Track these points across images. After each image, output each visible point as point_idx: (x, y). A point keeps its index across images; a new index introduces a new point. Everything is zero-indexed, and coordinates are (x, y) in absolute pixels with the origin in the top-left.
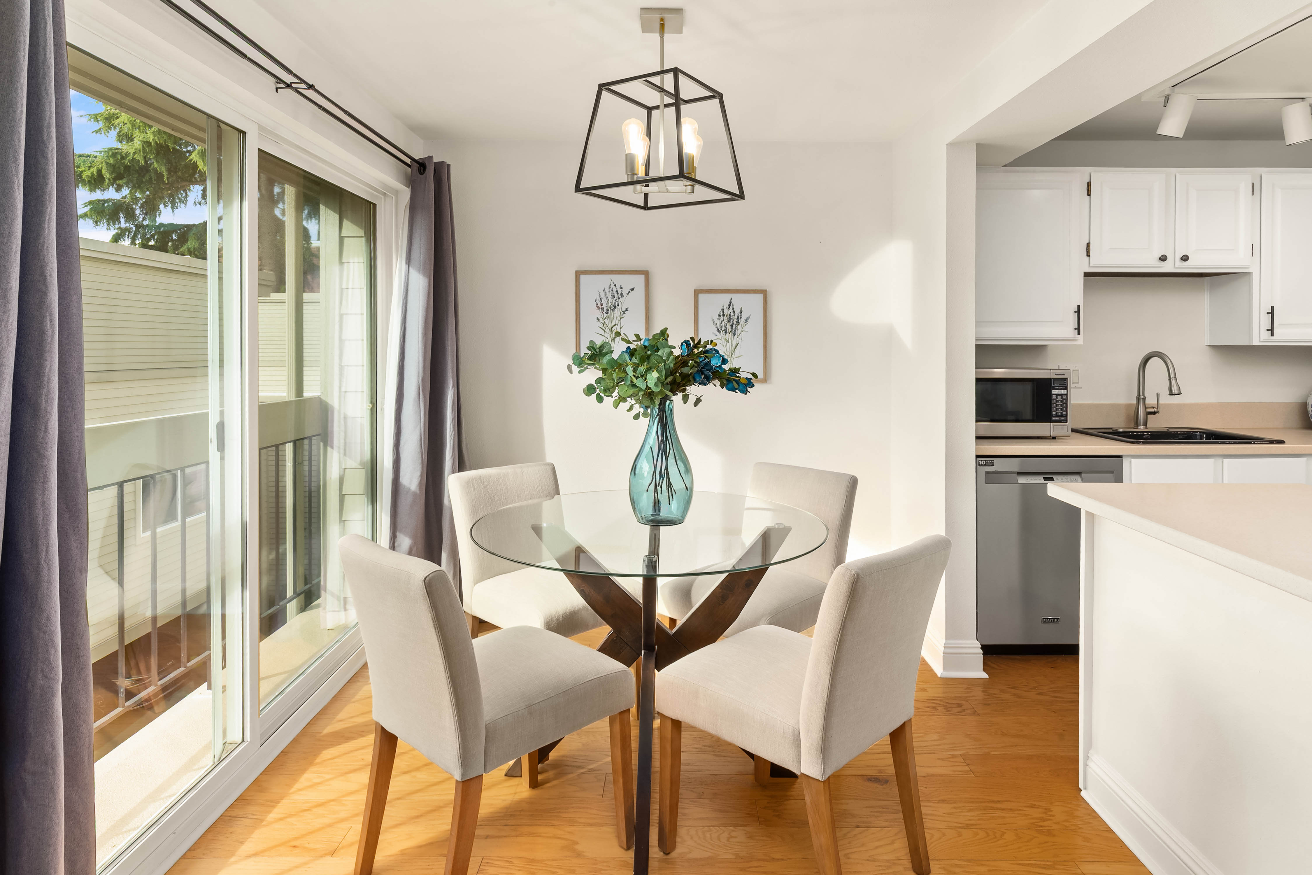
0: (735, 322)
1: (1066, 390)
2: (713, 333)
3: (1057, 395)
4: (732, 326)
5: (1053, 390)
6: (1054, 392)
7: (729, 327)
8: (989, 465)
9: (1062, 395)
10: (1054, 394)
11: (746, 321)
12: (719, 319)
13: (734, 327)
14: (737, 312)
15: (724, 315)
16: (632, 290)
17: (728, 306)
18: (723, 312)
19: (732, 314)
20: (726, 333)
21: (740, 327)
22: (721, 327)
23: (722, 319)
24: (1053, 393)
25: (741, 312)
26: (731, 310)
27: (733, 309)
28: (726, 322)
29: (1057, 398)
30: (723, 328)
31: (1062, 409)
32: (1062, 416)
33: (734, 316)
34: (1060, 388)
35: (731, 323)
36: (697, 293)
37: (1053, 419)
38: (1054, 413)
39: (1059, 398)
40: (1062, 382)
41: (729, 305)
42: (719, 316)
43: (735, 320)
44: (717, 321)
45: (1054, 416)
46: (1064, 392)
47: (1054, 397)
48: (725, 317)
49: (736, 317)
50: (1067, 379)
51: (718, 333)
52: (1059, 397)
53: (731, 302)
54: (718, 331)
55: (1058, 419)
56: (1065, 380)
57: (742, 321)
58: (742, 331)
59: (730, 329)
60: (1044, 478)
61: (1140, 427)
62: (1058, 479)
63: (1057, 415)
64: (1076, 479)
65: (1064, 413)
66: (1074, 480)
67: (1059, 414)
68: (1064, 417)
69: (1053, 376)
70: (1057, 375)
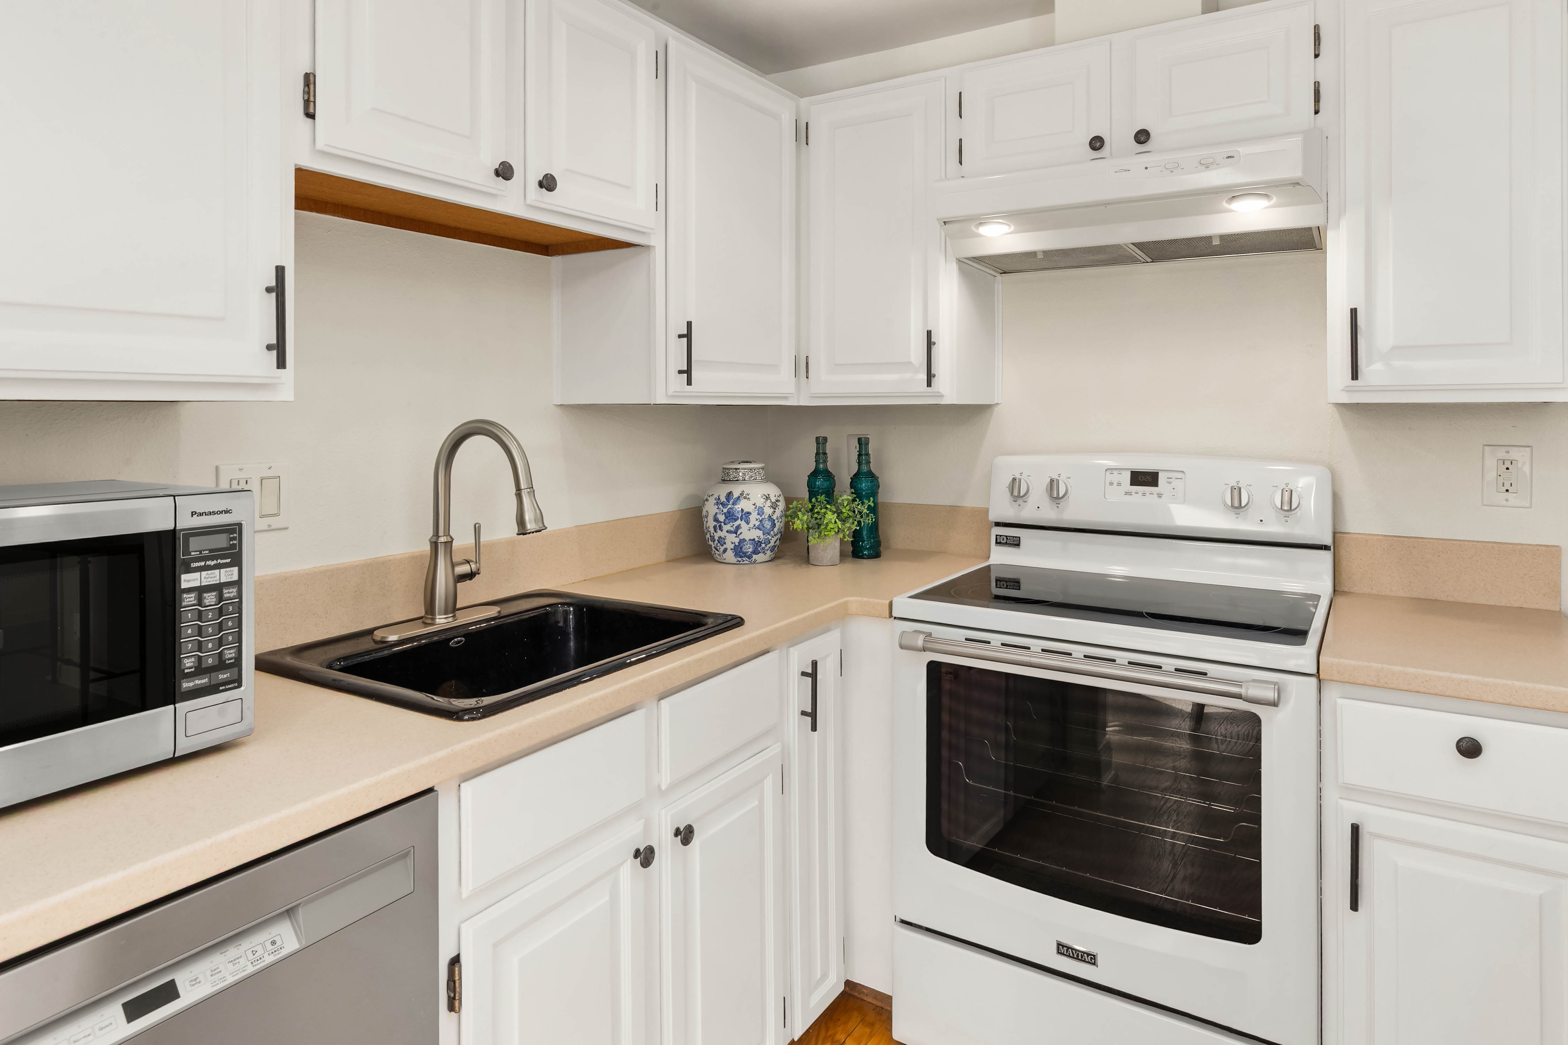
1: (236, 569)
3: (201, 590)
5: (183, 576)
6: (188, 580)
9: (218, 588)
10: (189, 590)
24: (184, 585)
29: (200, 602)
31: (220, 642)
32: (220, 665)
34: (212, 563)
37: (185, 686)
38: (191, 663)
39: (207, 602)
40: (221, 541)
45: (189, 676)
46: (229, 575)
47: (189, 599)
50: (241, 524)
52: (210, 598)
55: (207, 680)
56: (233, 531)
60: (125, 1006)
61: (438, 617)
62: (195, 981)
63: (200, 670)
64: (273, 943)
65: (230, 654)
66: (264, 947)
67: (210, 661)
68: (231, 666)
69: (186, 522)
70: (201, 514)
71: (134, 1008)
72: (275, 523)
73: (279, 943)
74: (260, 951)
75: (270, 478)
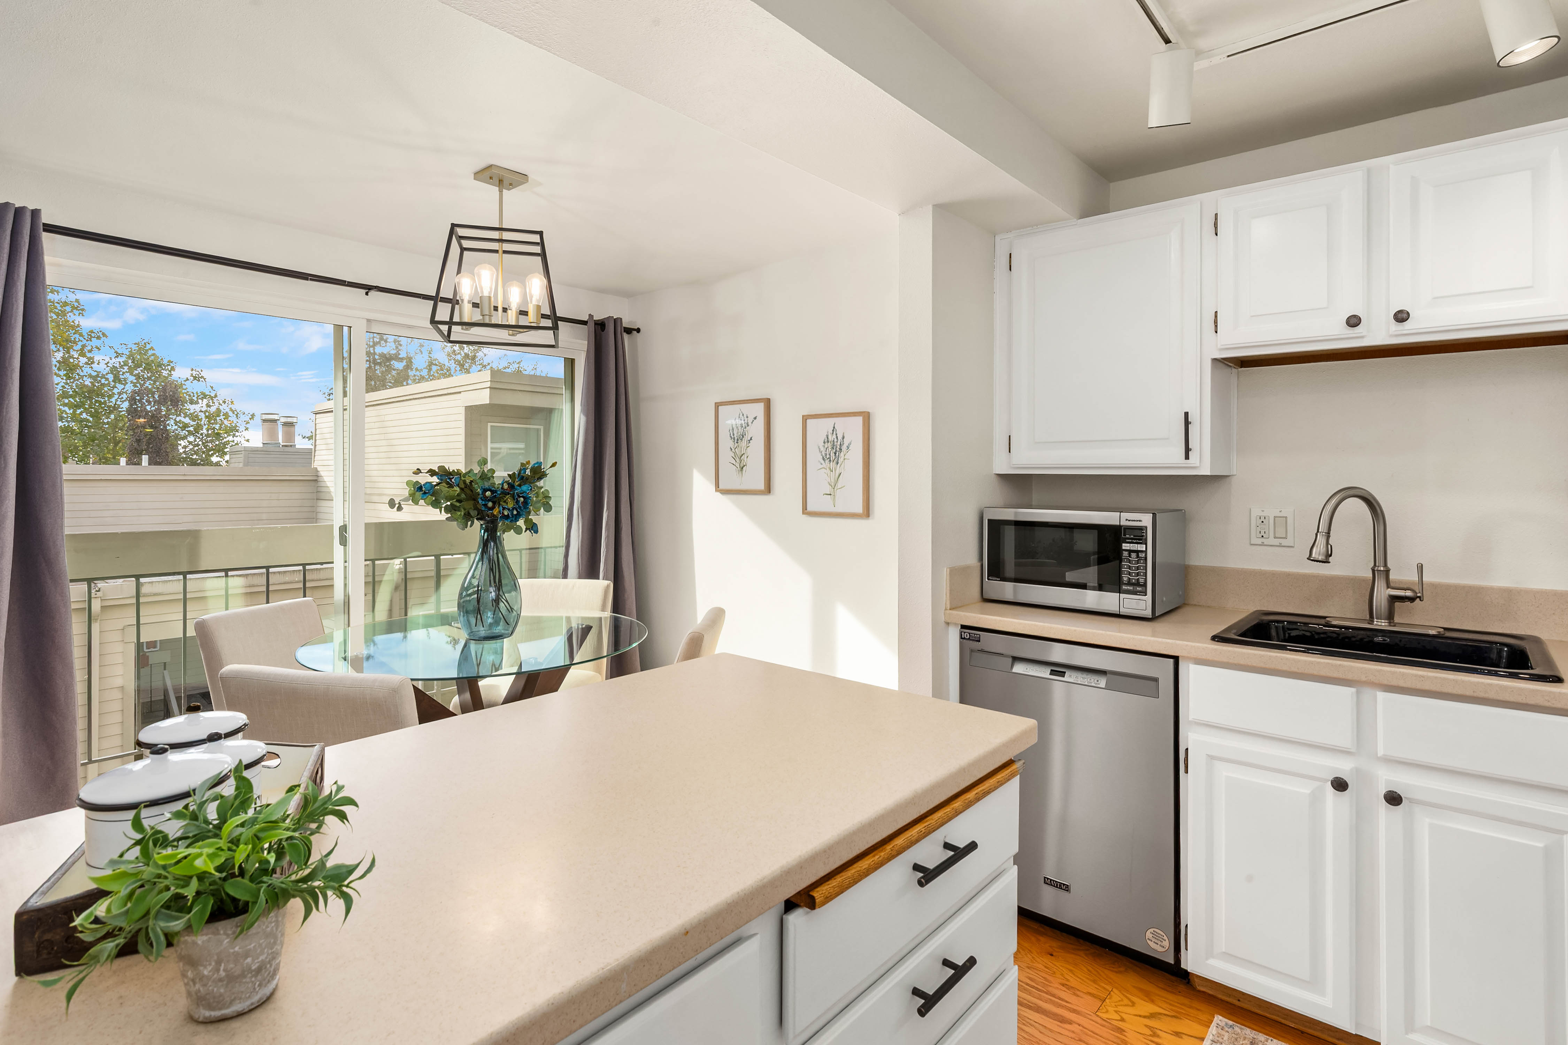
0: (838, 450)
1: (1144, 545)
2: (819, 461)
3: (1130, 551)
4: (835, 454)
5: (1123, 544)
6: (1125, 546)
7: (832, 455)
8: (973, 640)
9: (1137, 552)
10: (1126, 550)
11: (848, 447)
12: (824, 447)
13: (837, 455)
14: (840, 438)
15: (828, 442)
16: (755, 418)
17: (831, 432)
18: (828, 438)
19: (836, 440)
20: (830, 461)
21: (842, 454)
22: (826, 455)
23: (826, 446)
24: (1123, 548)
25: (843, 438)
26: (834, 436)
27: (836, 434)
28: (830, 450)
29: (1130, 556)
30: (828, 456)
31: (1138, 574)
32: (1138, 584)
33: (837, 442)
34: (1134, 541)
35: (834, 451)
36: (805, 419)
37: (1124, 587)
38: (1125, 579)
39: (1132, 557)
40: (1139, 533)
41: (833, 431)
42: (824, 442)
43: (838, 447)
44: (822, 449)
45: (1125, 584)
46: (1141, 547)
47: (1125, 554)
48: (829, 444)
49: (839, 443)
50: (1146, 527)
51: (823, 462)
52: (1134, 555)
53: (834, 428)
54: (824, 459)
55: (1132, 588)
56: (1143, 529)
57: (844, 448)
58: (844, 459)
59: (834, 457)
60: (1052, 670)
61: (1375, 620)
62: (1070, 676)
63: (1129, 583)
64: (1098, 681)
65: (1142, 581)
66: (1094, 681)
67: (1134, 581)
68: (1141, 586)
69: (1124, 523)
70: (1129, 521)
71: (1053, 672)
72: (1284, 542)
73: (1099, 682)
74: (1092, 681)
75: (1280, 517)
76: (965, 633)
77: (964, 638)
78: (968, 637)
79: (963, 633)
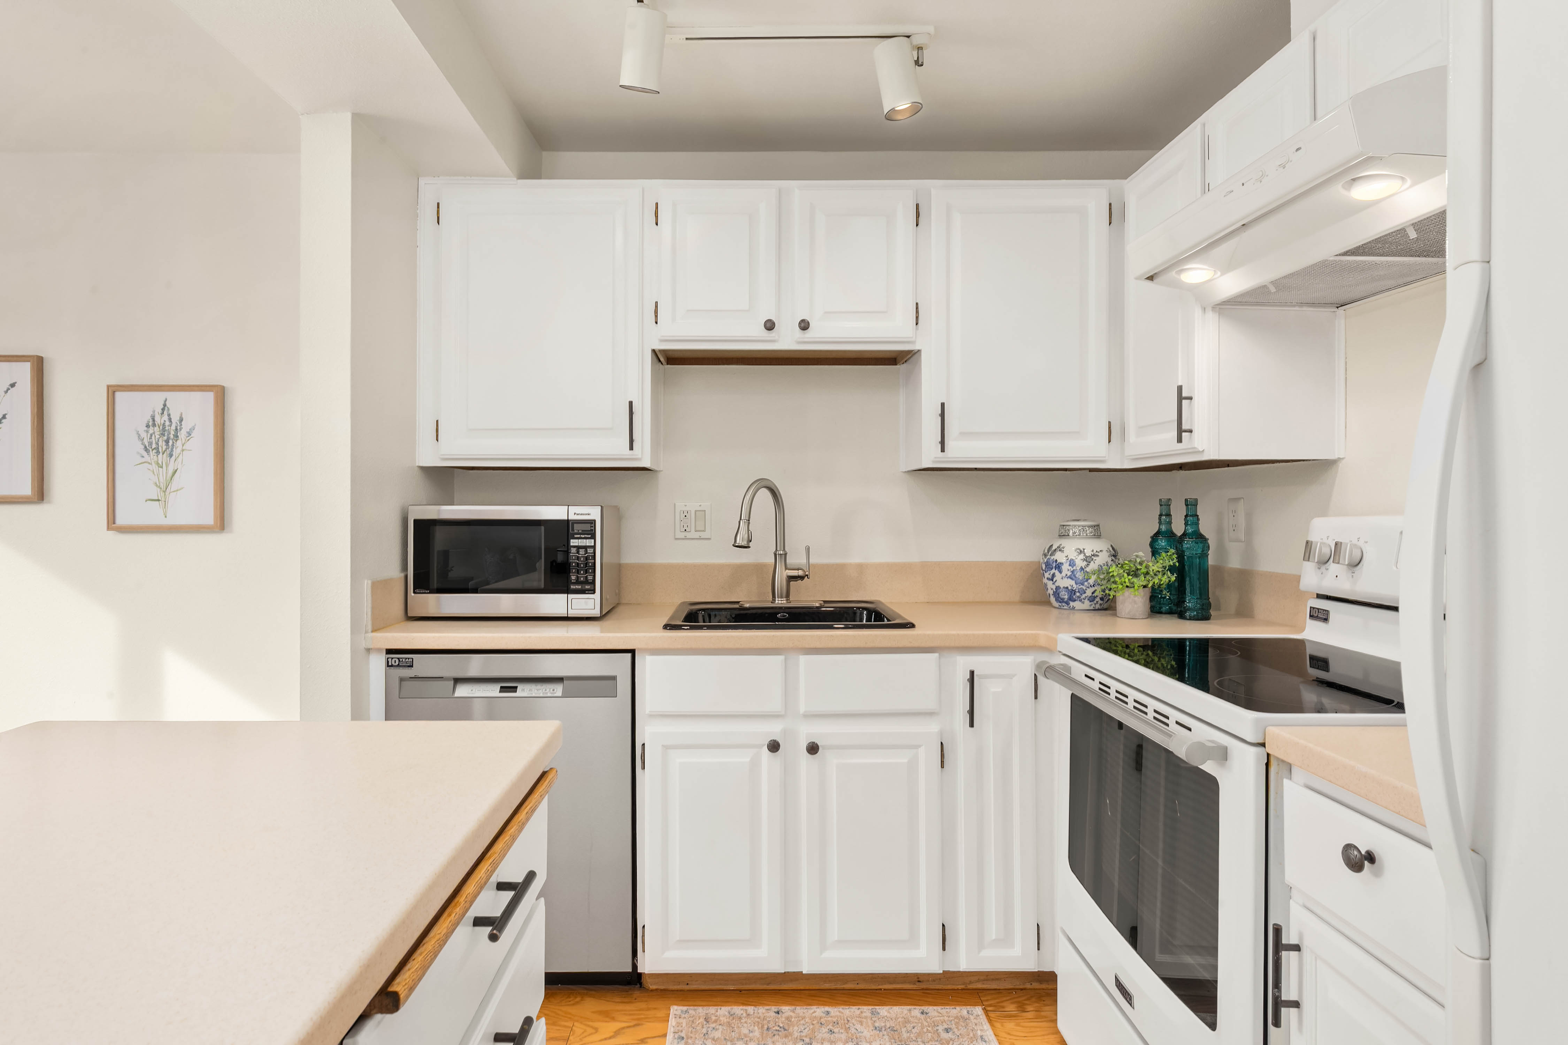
0: (172, 436)
1: (593, 540)
2: (138, 453)
3: (578, 548)
4: (167, 442)
5: (571, 540)
6: (574, 542)
7: (162, 444)
8: (404, 666)
9: (585, 548)
10: (573, 547)
11: (189, 434)
12: (147, 432)
13: (171, 443)
14: (175, 419)
15: (154, 425)
16: (13, 385)
17: (160, 411)
18: (154, 420)
19: (167, 423)
20: (158, 452)
21: (179, 443)
22: (151, 444)
23: (151, 431)
24: (571, 544)
25: (181, 420)
26: (165, 417)
27: (169, 415)
28: (157, 437)
29: (578, 552)
30: (154, 446)
31: (586, 572)
32: (586, 582)
33: (170, 426)
34: (583, 536)
35: (165, 438)
36: (112, 391)
37: (572, 587)
38: (573, 578)
39: (581, 553)
40: (587, 527)
41: (163, 410)
42: (148, 426)
43: (172, 433)
44: (144, 435)
45: (574, 583)
46: (589, 543)
47: (573, 550)
48: (156, 428)
49: (173, 427)
50: (595, 521)
51: (145, 454)
52: (582, 552)
53: (165, 405)
54: (146, 449)
55: (580, 587)
56: (592, 523)
57: (182, 434)
58: (183, 450)
59: (164, 447)
60: (501, 687)
61: (777, 599)
62: (523, 690)
63: (578, 582)
64: (553, 690)
65: (590, 578)
66: (550, 690)
67: (582, 579)
68: (590, 583)
69: (572, 517)
70: (578, 514)
71: (503, 689)
72: (703, 535)
73: (555, 691)
74: (548, 690)
75: (700, 511)
76: (392, 658)
77: (392, 666)
78: (397, 663)
79: (390, 660)
